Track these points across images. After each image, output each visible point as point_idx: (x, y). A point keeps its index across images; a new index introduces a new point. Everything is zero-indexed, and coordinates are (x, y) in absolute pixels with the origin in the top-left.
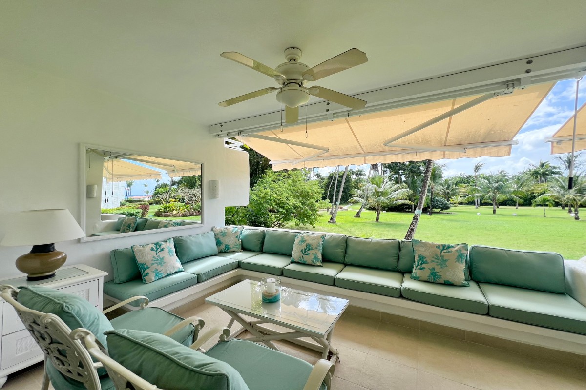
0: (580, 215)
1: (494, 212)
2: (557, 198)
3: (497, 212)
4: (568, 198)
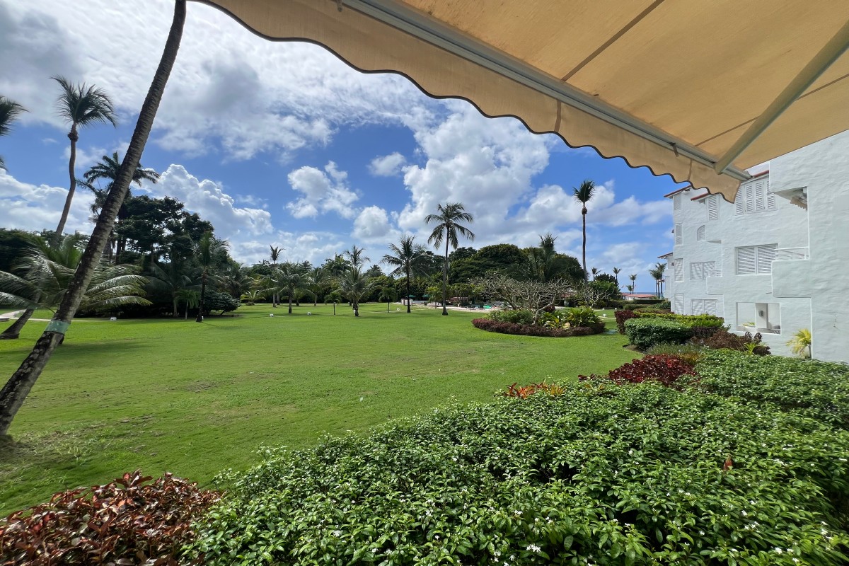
0: (359, 311)
1: (290, 311)
2: (344, 294)
3: (293, 311)
4: (351, 294)
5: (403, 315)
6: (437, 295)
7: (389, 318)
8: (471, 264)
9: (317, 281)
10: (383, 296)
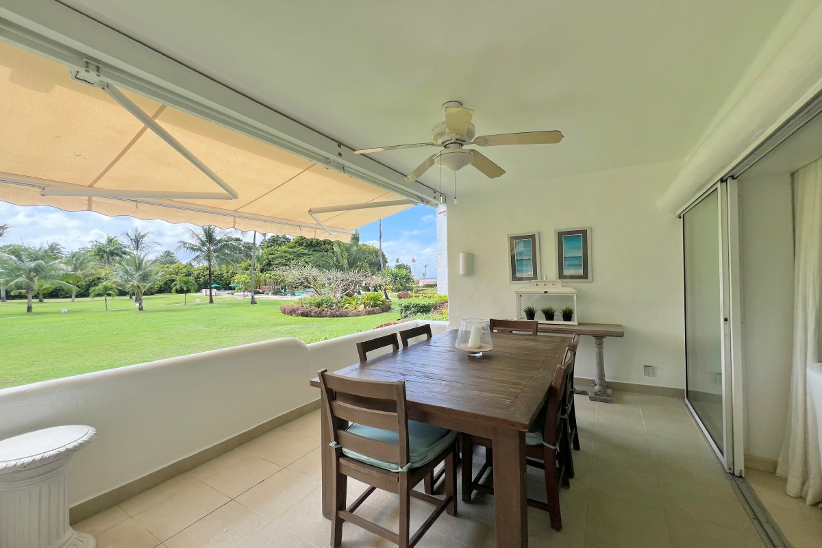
0: (144, 305)
1: (29, 309)
2: (120, 285)
3: (34, 310)
4: (132, 285)
5: (205, 306)
6: (245, 283)
7: (185, 310)
8: (285, 252)
9: (75, 269)
10: (178, 287)
